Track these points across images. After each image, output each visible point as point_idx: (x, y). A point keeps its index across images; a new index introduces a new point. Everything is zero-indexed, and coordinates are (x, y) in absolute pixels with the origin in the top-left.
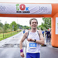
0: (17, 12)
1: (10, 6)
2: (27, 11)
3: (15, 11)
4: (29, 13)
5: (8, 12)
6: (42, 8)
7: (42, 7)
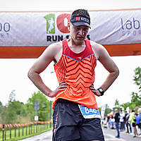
0: (49, 39)
1: (26, 21)
5: (19, 41)
6: (131, 23)
7: (132, 20)
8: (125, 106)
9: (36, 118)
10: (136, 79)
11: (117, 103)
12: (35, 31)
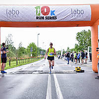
0: (37, 18)
1: (26, 9)
2: (53, 16)
3: (34, 16)
4: (56, 19)
5: (23, 19)
8: (72, 50)
9: (31, 55)
10: (77, 38)
11: (68, 48)
12: (30, 14)
